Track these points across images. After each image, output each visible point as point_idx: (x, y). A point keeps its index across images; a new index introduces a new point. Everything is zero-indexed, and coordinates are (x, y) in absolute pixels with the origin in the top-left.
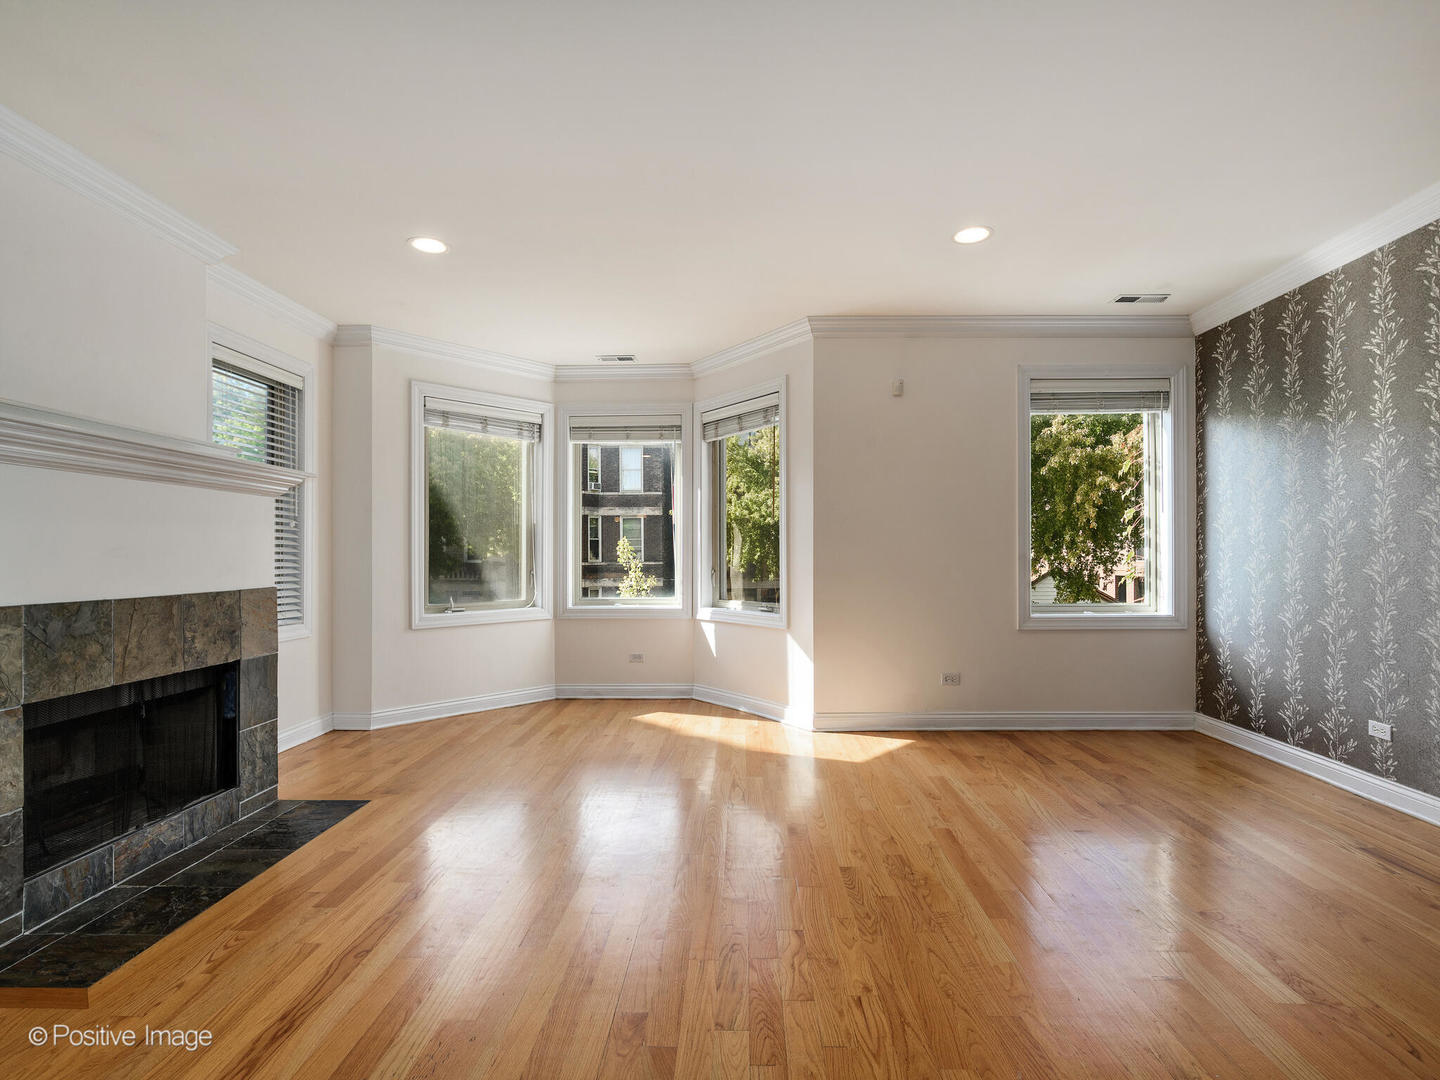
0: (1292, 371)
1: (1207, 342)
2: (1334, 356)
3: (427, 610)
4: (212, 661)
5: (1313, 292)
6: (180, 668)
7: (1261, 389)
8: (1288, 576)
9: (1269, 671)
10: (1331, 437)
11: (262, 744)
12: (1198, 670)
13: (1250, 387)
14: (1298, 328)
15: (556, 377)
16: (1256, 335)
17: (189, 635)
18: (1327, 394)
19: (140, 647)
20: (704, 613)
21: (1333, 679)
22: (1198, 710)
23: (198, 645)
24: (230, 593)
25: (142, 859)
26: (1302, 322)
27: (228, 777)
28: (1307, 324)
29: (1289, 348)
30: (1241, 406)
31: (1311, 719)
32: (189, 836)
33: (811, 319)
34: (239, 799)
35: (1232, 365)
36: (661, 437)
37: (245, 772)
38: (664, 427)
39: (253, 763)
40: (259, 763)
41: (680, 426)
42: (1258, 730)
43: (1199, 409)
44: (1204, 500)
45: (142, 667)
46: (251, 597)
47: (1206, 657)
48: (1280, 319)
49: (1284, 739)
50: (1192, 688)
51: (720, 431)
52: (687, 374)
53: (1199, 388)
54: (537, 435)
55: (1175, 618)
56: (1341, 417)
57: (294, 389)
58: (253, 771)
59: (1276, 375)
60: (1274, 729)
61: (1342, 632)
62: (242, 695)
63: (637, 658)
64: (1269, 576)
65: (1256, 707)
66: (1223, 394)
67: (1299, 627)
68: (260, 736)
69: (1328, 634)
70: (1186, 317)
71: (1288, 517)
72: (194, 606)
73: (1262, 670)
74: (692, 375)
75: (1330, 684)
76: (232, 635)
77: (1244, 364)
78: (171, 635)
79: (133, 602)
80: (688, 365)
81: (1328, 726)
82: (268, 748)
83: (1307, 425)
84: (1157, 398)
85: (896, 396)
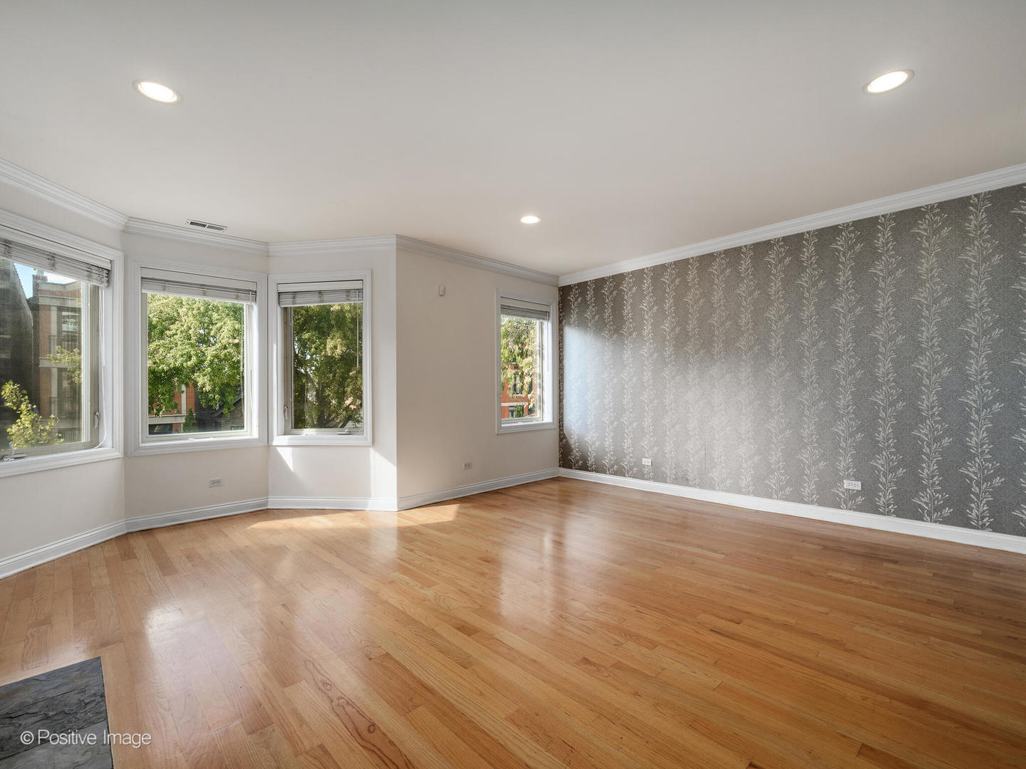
0: (608, 312)
1: (565, 291)
2: (627, 309)
5: (618, 279)
7: (593, 317)
8: (606, 401)
9: (597, 443)
10: (626, 342)
12: (560, 447)
13: (588, 315)
14: (611, 293)
15: (126, 227)
16: (590, 294)
18: (624, 324)
20: (279, 440)
21: (627, 444)
22: (560, 466)
26: (613, 291)
28: (615, 292)
29: (607, 301)
30: (582, 324)
31: (617, 462)
33: (398, 237)
35: (578, 304)
36: (237, 298)
38: (240, 290)
41: (256, 292)
42: (592, 471)
43: (560, 322)
44: (563, 366)
47: (564, 440)
48: (602, 288)
49: (604, 472)
50: (557, 455)
51: (298, 300)
52: (262, 251)
53: (560, 312)
54: (105, 279)
55: (553, 423)
56: (631, 334)
59: (601, 312)
60: (600, 469)
61: (631, 423)
63: (216, 483)
64: (597, 401)
65: (591, 460)
66: (574, 317)
67: (612, 423)
69: (625, 424)
70: (557, 277)
71: (606, 375)
73: (594, 443)
74: (268, 252)
75: (626, 446)
77: (584, 305)
80: (266, 244)
81: (625, 464)
83: (615, 336)
84: (543, 315)
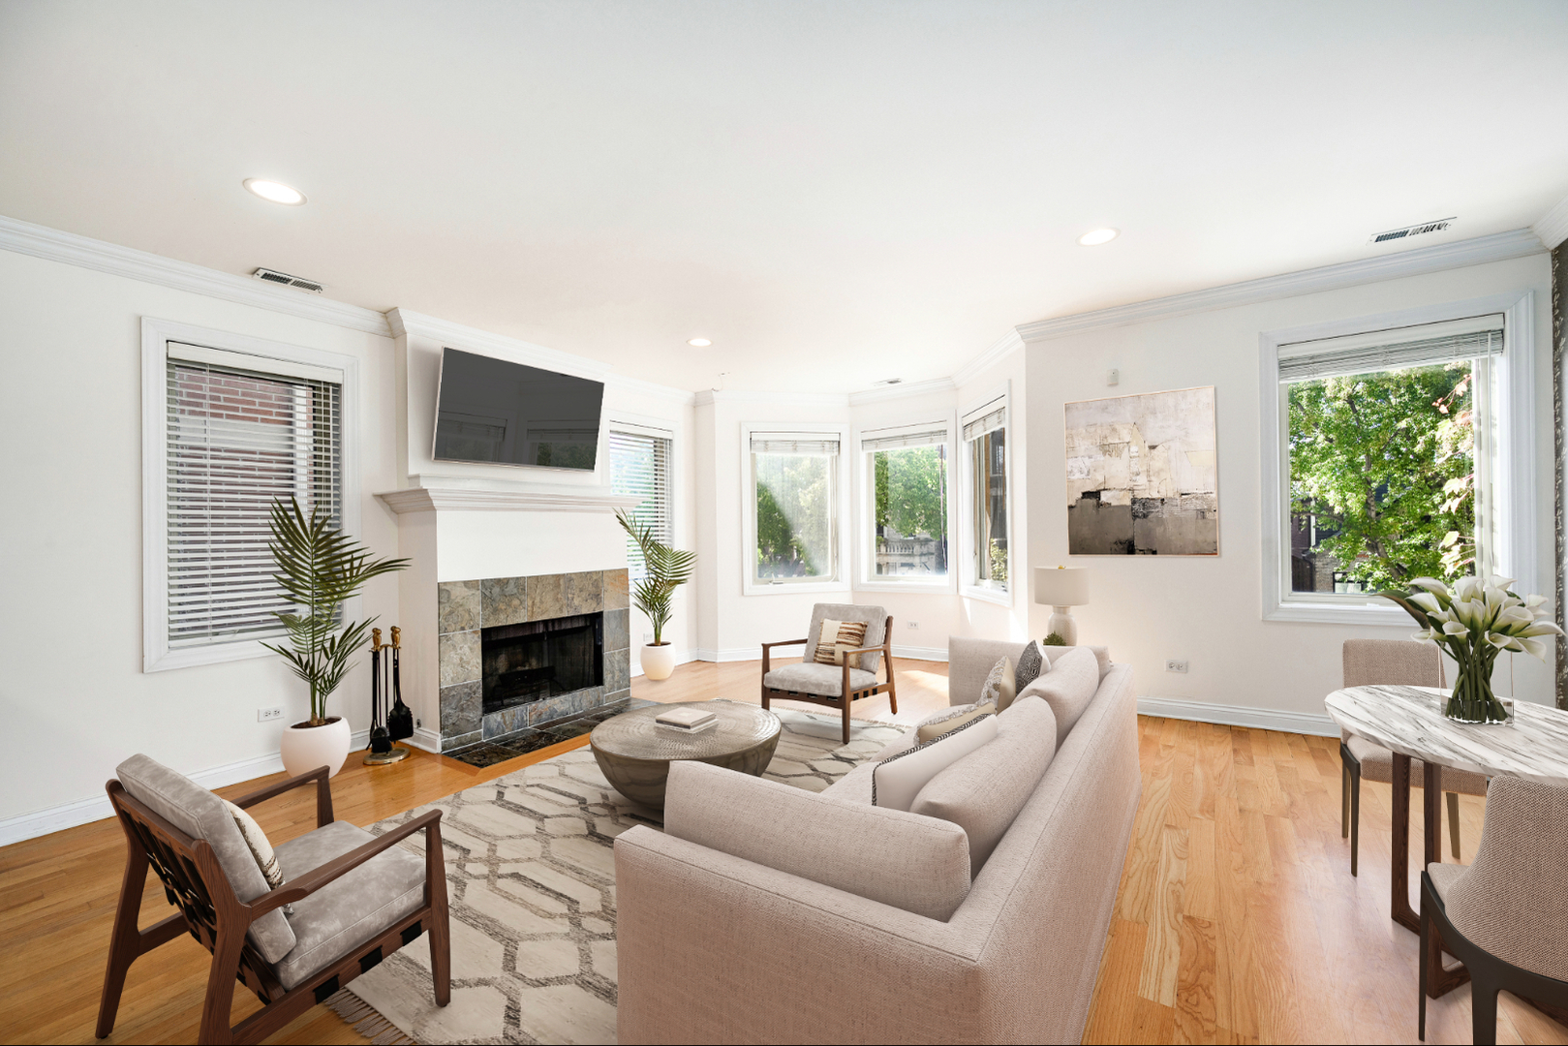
3: (755, 582)
4: (585, 611)
6: (565, 614)
11: (619, 662)
15: (850, 402)
17: (570, 596)
19: (541, 602)
23: (576, 602)
24: (596, 572)
25: (544, 716)
27: (598, 680)
32: (572, 708)
33: (1018, 328)
34: (604, 693)
36: (931, 441)
37: (607, 677)
38: (933, 432)
39: (613, 673)
40: (617, 673)
41: (946, 430)
45: (543, 613)
46: (610, 575)
51: (973, 432)
52: (950, 385)
54: (836, 449)
57: (666, 440)
58: (613, 678)
62: (605, 632)
63: (915, 625)
68: (617, 657)
72: (573, 579)
74: (953, 385)
76: (597, 597)
78: (559, 596)
79: (537, 578)
82: (624, 665)
84: (1490, 339)
85: (1111, 385)
